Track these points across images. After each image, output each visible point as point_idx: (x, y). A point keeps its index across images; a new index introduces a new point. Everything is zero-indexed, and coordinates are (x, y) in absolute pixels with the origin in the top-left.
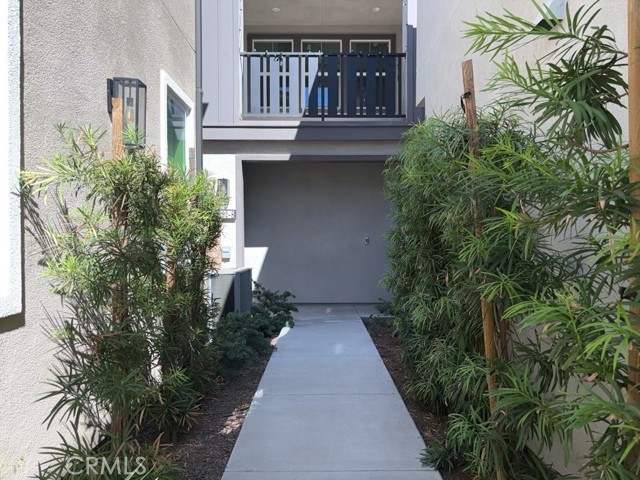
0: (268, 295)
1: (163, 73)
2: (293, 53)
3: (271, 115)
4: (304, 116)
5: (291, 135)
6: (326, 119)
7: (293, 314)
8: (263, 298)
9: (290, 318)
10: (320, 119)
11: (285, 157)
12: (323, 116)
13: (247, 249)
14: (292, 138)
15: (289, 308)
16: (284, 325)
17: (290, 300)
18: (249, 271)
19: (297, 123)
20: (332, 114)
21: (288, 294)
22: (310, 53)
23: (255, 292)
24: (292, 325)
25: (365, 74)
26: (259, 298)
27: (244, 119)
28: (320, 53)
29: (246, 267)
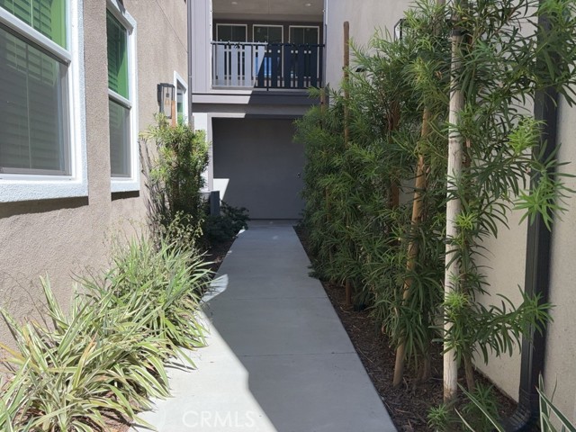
0: (230, 209)
1: (175, 72)
2: (247, 43)
3: (232, 86)
4: (255, 87)
5: (246, 100)
6: (270, 90)
7: (247, 222)
8: (227, 211)
9: (245, 225)
10: (265, 90)
11: (242, 115)
12: (268, 87)
13: (215, 180)
14: (247, 102)
15: (246, 218)
16: (241, 229)
17: (245, 213)
18: (218, 192)
19: (250, 92)
20: (274, 86)
21: (243, 209)
22: (259, 43)
23: (222, 207)
24: (246, 228)
25: (297, 52)
26: (224, 211)
27: (213, 88)
28: (266, 43)
29: (215, 190)
